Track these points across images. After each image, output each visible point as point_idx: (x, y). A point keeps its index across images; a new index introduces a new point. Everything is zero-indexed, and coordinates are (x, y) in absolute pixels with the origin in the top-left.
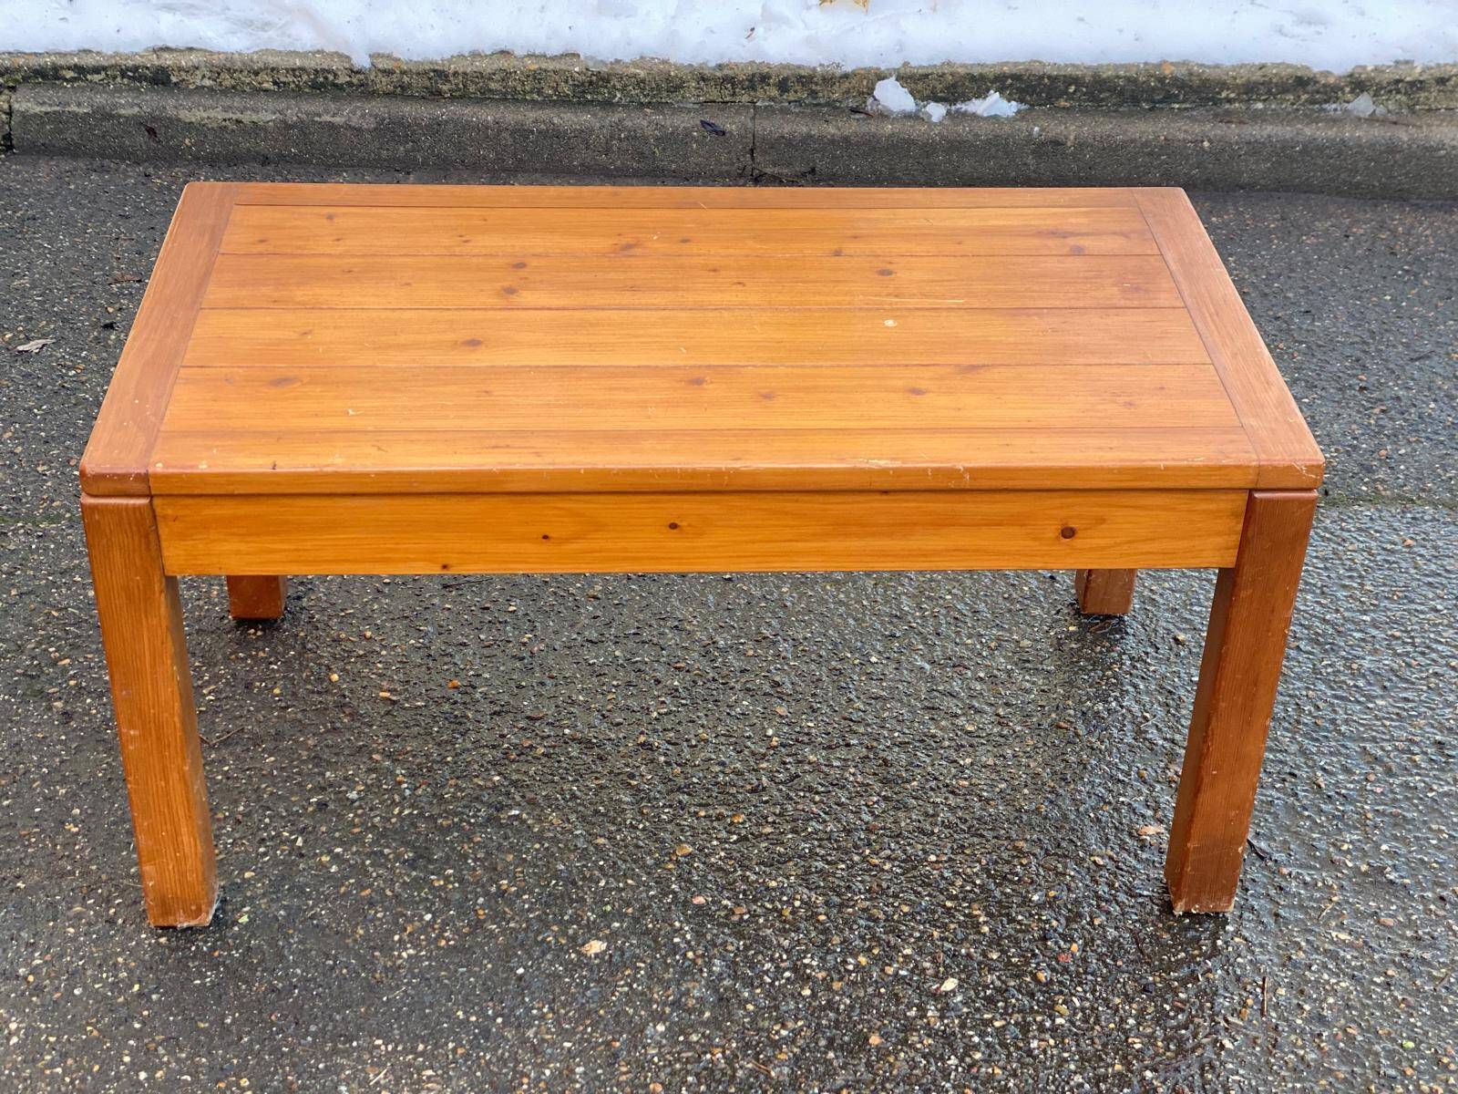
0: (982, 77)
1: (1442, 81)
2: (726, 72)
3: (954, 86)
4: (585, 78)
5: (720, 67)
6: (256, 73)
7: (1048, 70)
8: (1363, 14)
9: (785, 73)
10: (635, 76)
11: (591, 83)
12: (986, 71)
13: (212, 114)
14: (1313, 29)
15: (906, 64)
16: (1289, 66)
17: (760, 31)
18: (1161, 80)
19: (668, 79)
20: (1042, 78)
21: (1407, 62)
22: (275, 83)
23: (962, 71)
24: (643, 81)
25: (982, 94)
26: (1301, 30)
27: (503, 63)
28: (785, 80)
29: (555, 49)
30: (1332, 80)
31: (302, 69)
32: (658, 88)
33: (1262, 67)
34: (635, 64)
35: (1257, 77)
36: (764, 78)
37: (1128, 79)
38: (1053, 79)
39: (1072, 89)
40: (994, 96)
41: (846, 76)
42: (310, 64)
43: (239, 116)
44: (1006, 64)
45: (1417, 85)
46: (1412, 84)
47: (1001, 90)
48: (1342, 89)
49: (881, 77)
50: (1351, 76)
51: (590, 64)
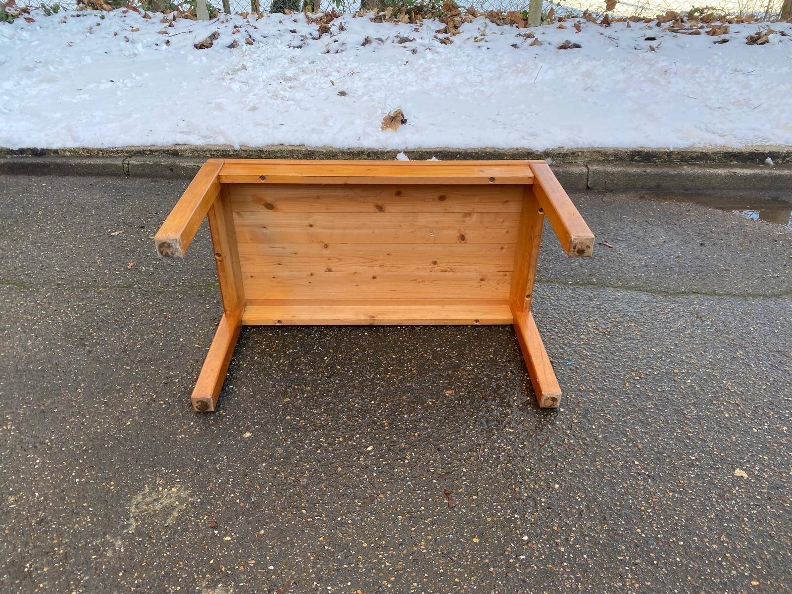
0: (430, 152)
1: (573, 153)
2: (351, 150)
3: (422, 155)
4: (305, 152)
5: (349, 149)
6: (205, 152)
7: (451, 150)
8: (549, 133)
9: (369, 151)
10: (322, 152)
11: (308, 154)
12: (431, 150)
13: (190, 164)
14: (534, 137)
15: (406, 148)
16: (525, 149)
17: (362, 137)
18: (486, 153)
19: (333, 153)
20: (449, 153)
21: (562, 147)
22: (211, 155)
23: (424, 150)
24: (325, 153)
25: (430, 158)
26: (531, 138)
27: (281, 148)
28: (369, 153)
29: (297, 143)
30: (539, 153)
31: (219, 150)
32: (330, 155)
33: (517, 149)
34: (322, 148)
35: (516, 152)
36: (363, 152)
37: (476, 153)
38: (452, 153)
39: (458, 156)
40: (434, 159)
41: (388, 152)
42: (221, 148)
43: (198, 164)
44: (437, 148)
45: (565, 155)
46: (564, 154)
47: (436, 157)
48: (542, 156)
49: (399, 152)
50: (545, 152)
51: (308, 148)
